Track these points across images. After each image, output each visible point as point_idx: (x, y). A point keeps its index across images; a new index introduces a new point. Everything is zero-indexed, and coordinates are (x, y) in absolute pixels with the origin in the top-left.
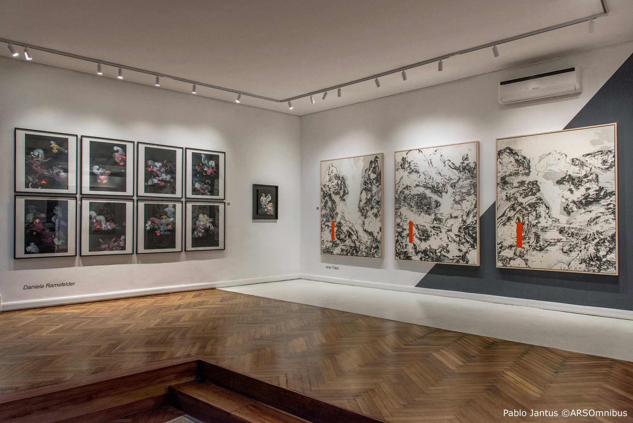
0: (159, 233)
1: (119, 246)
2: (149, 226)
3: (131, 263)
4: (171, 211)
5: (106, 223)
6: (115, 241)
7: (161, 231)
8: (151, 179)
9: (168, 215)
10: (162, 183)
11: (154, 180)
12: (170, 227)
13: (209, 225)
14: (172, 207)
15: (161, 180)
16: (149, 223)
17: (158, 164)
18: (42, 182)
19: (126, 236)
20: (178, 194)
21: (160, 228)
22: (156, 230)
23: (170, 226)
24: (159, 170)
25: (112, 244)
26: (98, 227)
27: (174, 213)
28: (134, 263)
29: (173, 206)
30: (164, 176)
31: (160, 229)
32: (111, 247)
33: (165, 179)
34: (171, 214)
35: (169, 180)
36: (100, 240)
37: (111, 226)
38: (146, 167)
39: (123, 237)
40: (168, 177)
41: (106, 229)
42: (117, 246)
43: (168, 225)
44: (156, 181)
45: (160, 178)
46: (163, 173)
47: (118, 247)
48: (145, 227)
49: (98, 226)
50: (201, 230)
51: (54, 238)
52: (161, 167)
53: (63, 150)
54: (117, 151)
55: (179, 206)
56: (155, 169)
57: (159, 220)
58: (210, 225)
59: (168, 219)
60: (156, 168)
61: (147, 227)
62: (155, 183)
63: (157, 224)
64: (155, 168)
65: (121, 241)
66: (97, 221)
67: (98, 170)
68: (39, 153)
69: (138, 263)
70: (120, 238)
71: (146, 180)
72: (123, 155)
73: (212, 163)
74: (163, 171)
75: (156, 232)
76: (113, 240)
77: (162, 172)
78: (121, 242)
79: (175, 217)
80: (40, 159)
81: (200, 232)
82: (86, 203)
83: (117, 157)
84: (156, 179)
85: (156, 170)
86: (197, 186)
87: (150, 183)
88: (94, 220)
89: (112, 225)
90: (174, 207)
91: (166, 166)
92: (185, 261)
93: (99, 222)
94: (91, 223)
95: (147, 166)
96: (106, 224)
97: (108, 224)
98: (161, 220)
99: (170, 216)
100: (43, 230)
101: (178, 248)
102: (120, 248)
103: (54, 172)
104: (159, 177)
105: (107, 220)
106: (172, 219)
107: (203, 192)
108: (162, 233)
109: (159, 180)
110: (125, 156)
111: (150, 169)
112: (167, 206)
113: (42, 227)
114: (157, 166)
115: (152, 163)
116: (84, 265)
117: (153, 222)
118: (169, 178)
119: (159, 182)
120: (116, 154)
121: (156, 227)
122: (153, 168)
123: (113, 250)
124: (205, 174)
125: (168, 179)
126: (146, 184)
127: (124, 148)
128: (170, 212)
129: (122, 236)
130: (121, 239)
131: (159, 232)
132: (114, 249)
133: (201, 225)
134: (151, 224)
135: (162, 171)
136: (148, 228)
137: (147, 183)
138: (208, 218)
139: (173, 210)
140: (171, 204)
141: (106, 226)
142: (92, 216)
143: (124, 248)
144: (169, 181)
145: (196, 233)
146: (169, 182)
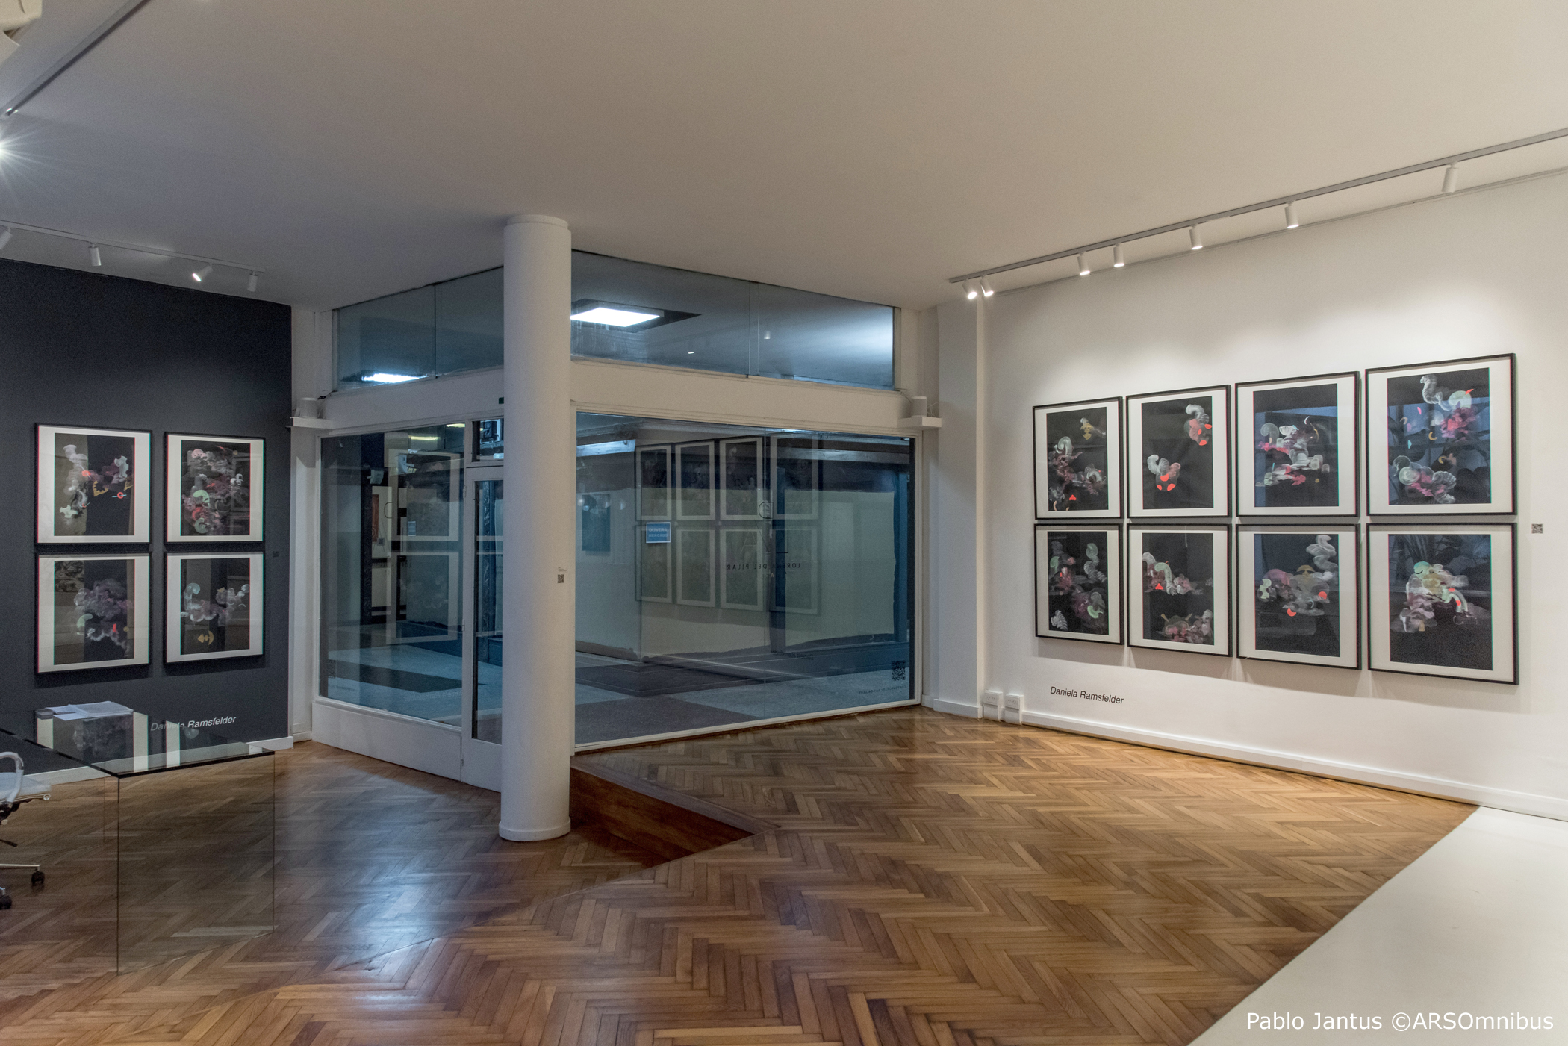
0: (1293, 611)
1: (1200, 634)
2: (1267, 590)
3: (1228, 677)
4: (1323, 552)
5: (1173, 580)
6: (1192, 622)
7: (1297, 606)
8: (1271, 471)
9: (1317, 563)
10: (1298, 478)
11: (1277, 473)
12: (1322, 597)
13: (1453, 600)
14: (1329, 542)
15: (1297, 471)
16: (1267, 583)
17: (1289, 430)
18: (1070, 499)
19: (1213, 612)
20: (1346, 505)
21: (1295, 598)
22: (1287, 602)
23: (1322, 593)
24: (1291, 446)
25: (1187, 628)
26: (1159, 587)
27: (1334, 559)
28: (1235, 680)
29: (1329, 538)
30: (1304, 460)
31: (1296, 602)
32: (1183, 634)
33: (1308, 466)
34: (1326, 562)
35: (1318, 467)
36: (1163, 616)
37: (1183, 587)
38: (1255, 442)
39: (1206, 614)
40: (1315, 462)
41: (1173, 593)
42: (1197, 633)
43: (1316, 590)
44: (1282, 474)
45: (1294, 466)
46: (1302, 450)
47: (1197, 636)
48: (1258, 593)
49: (1159, 584)
50: (1421, 610)
51: (1087, 605)
52: (1294, 438)
53: (1099, 431)
54: (1193, 415)
55: (1347, 538)
56: (1280, 445)
57: (1292, 577)
58: (1457, 599)
59: (1316, 575)
60: (1283, 442)
61: (1261, 593)
62: (1280, 481)
63: (1288, 587)
64: (1280, 441)
65: (1203, 623)
66: (1155, 573)
67: (1157, 463)
68: (1065, 444)
69: (1246, 680)
70: (1202, 614)
71: (1258, 476)
72: (1205, 423)
73: (1462, 399)
74: (1301, 445)
75: (1285, 606)
76: (1187, 619)
77: (1297, 450)
78: (1204, 625)
79: (1335, 570)
80: (1066, 456)
81: (1421, 617)
82: (1136, 536)
83: (1193, 430)
84: (1282, 468)
85: (1282, 447)
86: (1406, 478)
87: (1267, 482)
88: (1152, 572)
89: (1184, 585)
90: (1334, 540)
91: (1309, 430)
92: (1374, 697)
93: (1160, 576)
94: (1146, 579)
95: (1258, 438)
96: (1172, 582)
97: (1176, 581)
98: (1298, 577)
99: (1322, 567)
100: (1073, 588)
101: (1347, 655)
102: (1202, 639)
103: (1088, 477)
104: (1291, 464)
105: (1175, 574)
106: (1328, 575)
107: (1425, 492)
108: (1301, 611)
109: (1292, 472)
110: (1210, 423)
111: (1266, 447)
112: (1313, 539)
113: (1071, 583)
114: (1283, 437)
115: (1272, 429)
116: (1138, 666)
117: (1275, 581)
118: (1318, 463)
119: (1290, 477)
120: (1192, 423)
121: (1285, 595)
122: (1274, 442)
123: (1186, 641)
124: (1433, 436)
125: (1316, 465)
126: (1259, 485)
127: (1206, 404)
128: (1322, 557)
129: (1206, 612)
130: (1204, 617)
131: (1293, 607)
132: (1189, 638)
133: (1421, 596)
134: (1272, 586)
135: (1297, 446)
136: (1265, 596)
137: (1262, 481)
138: (1445, 575)
139: (1330, 549)
140: (1323, 534)
141: (1175, 586)
142: (1148, 564)
143: (1209, 640)
144: (1320, 470)
145: (1404, 619)
146: (1318, 473)
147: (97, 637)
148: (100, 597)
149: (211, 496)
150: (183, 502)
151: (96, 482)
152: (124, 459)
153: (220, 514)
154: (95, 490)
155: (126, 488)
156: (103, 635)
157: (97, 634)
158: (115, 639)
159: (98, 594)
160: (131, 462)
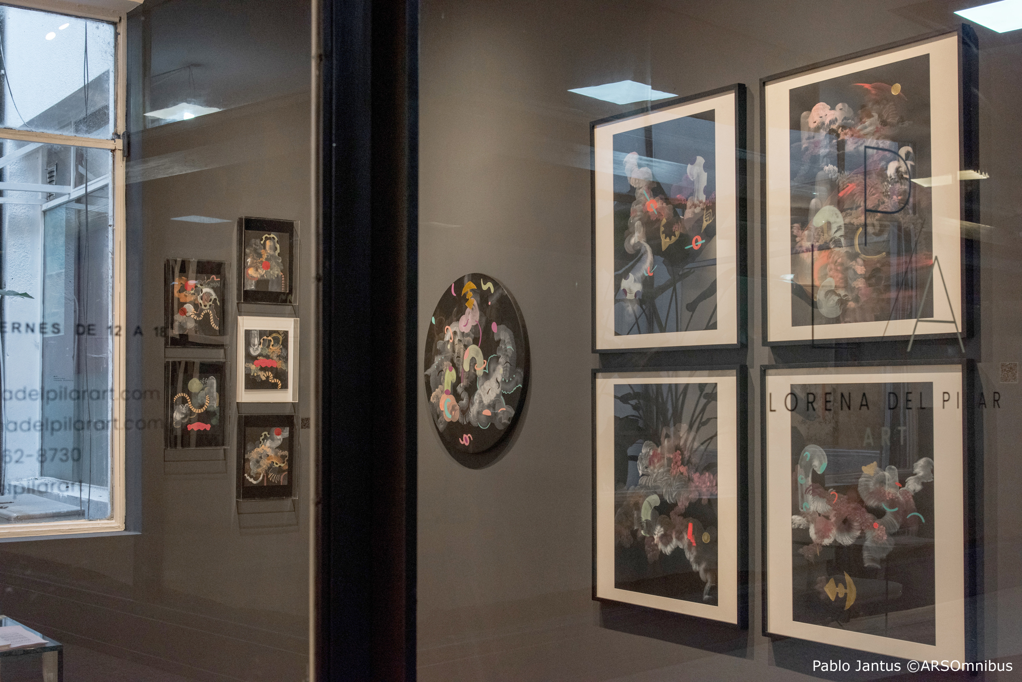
147: (666, 544)
148: (669, 460)
149: (847, 220)
150: (793, 237)
151: (664, 221)
152: (700, 160)
153: (866, 263)
154: (663, 236)
155: (705, 224)
156: (674, 543)
157: (666, 538)
158: (690, 556)
159: (667, 455)
160: (710, 166)
